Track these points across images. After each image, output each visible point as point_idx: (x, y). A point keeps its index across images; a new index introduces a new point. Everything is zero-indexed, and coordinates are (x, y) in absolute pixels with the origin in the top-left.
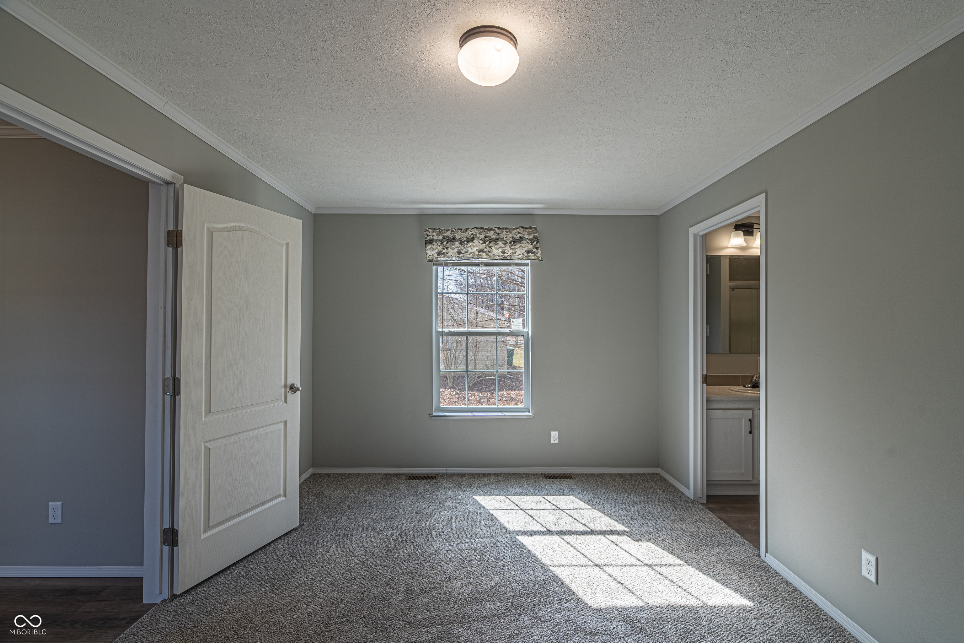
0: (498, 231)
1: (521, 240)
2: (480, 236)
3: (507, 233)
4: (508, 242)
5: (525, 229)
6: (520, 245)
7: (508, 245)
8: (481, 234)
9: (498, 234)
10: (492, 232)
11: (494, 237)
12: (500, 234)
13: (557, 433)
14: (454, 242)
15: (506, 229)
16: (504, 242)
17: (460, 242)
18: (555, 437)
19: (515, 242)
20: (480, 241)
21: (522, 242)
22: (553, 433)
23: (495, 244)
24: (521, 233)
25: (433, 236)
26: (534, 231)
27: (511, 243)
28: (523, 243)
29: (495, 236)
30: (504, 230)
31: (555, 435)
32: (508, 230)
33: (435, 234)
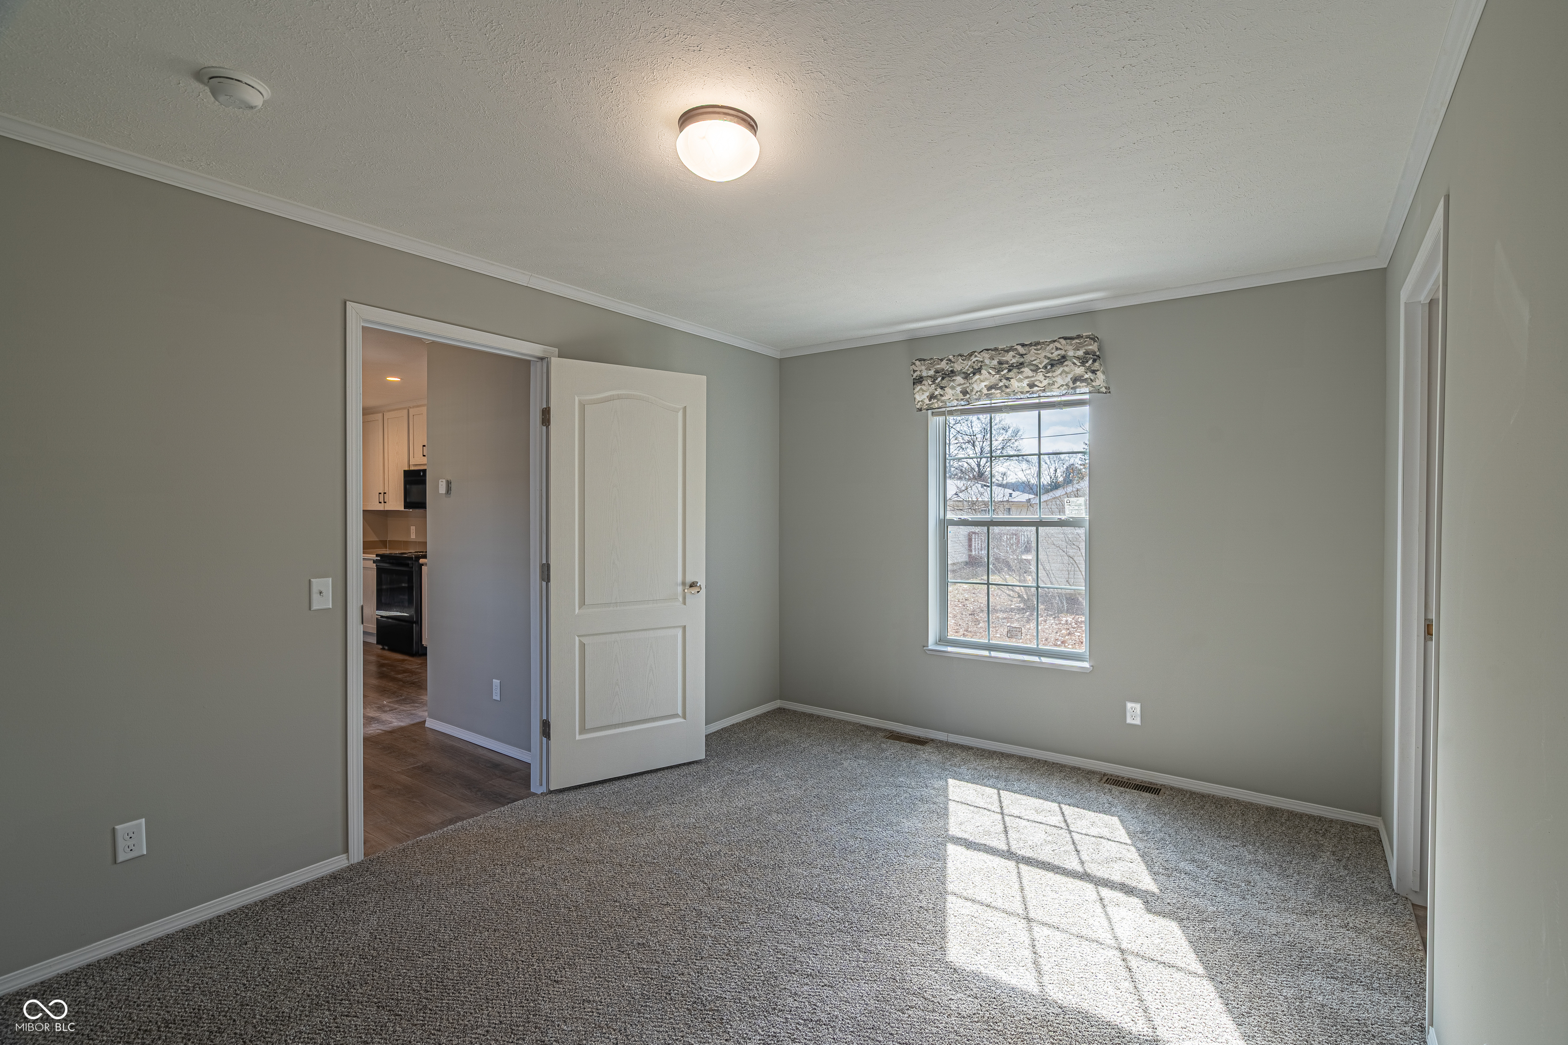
0: (1021, 350)
1: (1062, 360)
2: (990, 363)
3: (1038, 352)
4: (1040, 366)
5: (1068, 341)
6: (1061, 369)
7: (1042, 372)
8: (993, 359)
9: (1022, 355)
10: (1011, 353)
11: (1014, 361)
12: (1025, 354)
13: (1138, 706)
14: (953, 376)
15: (1035, 345)
16: (1032, 367)
17: (963, 375)
18: (1133, 712)
19: (1052, 365)
20: (991, 371)
21: (1066, 363)
22: (1129, 705)
23: (1018, 373)
24: (1061, 349)
25: (920, 371)
26: (1085, 341)
27: (1046, 368)
28: (1067, 366)
29: (1016, 359)
30: (1033, 347)
31: (1133, 709)
32: (1039, 347)
33: (923, 368)
